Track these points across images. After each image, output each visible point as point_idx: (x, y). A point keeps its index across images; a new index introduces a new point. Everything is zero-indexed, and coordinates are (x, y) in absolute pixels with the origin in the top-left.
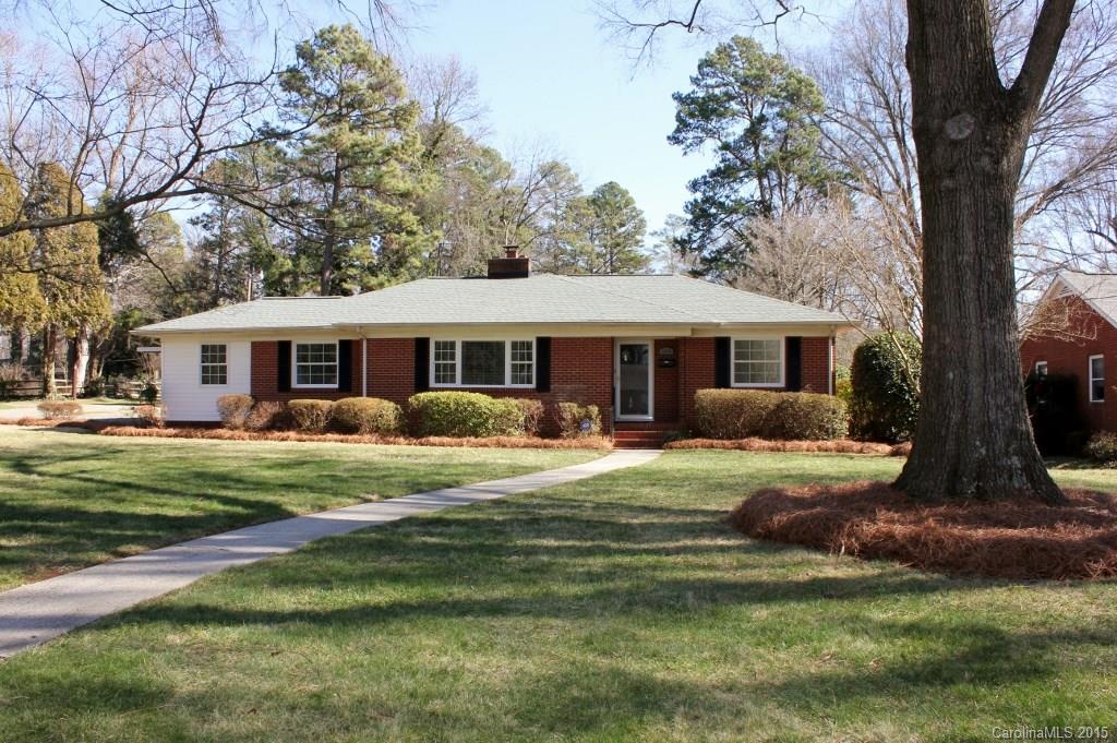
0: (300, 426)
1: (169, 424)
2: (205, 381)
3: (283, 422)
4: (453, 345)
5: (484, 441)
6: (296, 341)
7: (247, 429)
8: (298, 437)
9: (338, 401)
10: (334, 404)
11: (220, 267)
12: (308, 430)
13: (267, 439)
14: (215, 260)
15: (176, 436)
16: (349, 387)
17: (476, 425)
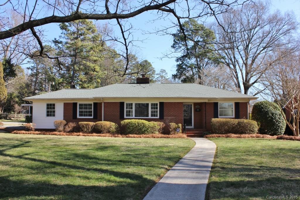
0: (82, 131)
1: (36, 130)
2: (48, 115)
3: (77, 130)
4: (132, 104)
5: (147, 136)
6: (79, 103)
7: (65, 131)
8: (83, 134)
9: (96, 123)
10: (94, 123)
11: (36, 82)
12: (86, 132)
13: (72, 135)
14: (34, 79)
15: (40, 134)
16: (97, 118)
17: (145, 131)
